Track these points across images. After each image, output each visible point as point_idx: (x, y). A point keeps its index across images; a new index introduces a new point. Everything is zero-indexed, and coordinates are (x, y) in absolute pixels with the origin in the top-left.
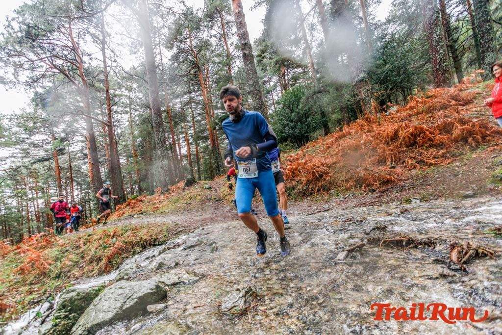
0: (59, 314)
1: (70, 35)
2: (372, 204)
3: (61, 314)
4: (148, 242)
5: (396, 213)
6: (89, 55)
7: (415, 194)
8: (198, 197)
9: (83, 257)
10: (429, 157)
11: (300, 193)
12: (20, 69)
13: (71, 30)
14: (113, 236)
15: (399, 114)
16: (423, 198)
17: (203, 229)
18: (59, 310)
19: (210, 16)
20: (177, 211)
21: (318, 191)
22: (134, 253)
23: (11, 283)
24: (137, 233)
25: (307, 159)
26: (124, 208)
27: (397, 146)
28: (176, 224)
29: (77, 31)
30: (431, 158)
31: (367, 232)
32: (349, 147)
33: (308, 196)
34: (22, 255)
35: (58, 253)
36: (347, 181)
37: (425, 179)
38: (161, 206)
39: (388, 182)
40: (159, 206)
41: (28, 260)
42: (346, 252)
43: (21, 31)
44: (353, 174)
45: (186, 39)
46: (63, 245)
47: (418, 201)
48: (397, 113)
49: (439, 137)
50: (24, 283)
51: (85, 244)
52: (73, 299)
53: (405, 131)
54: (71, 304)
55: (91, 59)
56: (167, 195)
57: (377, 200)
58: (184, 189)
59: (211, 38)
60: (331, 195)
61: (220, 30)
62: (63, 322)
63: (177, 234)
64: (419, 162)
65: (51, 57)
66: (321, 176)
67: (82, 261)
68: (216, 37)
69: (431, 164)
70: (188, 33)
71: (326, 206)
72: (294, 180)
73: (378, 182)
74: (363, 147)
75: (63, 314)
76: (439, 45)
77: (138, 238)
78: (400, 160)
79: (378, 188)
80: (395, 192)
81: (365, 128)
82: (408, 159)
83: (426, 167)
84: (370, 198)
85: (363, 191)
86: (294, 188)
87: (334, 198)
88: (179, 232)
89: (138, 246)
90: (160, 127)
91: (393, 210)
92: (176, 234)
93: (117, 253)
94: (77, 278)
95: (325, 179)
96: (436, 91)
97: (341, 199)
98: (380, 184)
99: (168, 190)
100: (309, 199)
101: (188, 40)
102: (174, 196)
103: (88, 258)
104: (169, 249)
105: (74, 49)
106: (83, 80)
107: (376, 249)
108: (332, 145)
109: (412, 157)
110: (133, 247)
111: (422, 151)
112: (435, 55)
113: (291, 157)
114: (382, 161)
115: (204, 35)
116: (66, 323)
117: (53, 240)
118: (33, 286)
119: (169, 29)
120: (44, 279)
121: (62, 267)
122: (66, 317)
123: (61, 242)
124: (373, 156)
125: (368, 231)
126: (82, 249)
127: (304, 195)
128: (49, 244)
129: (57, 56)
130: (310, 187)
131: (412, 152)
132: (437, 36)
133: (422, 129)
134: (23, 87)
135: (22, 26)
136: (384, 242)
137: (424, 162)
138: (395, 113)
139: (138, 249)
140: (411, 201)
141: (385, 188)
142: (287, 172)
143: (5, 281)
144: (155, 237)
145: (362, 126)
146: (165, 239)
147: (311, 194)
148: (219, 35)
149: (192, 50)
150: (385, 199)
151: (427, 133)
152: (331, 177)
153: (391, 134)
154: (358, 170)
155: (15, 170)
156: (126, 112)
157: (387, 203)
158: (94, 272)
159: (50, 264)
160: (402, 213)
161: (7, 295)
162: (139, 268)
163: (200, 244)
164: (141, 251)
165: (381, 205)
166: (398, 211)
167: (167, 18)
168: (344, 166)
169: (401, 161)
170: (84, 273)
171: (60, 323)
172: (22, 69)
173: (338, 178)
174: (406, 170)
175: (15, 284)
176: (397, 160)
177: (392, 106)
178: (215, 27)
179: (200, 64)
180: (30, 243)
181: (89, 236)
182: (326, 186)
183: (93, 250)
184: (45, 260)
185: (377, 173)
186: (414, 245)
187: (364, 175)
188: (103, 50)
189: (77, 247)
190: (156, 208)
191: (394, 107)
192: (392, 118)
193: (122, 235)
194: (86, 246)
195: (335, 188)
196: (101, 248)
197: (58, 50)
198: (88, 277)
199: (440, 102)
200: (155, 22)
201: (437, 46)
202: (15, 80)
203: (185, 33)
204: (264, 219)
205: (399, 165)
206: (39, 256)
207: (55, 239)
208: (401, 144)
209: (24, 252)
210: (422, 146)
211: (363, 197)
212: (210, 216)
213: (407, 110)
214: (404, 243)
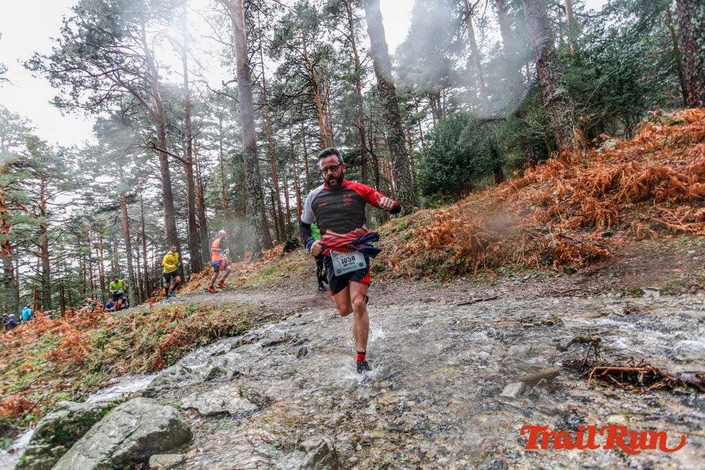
0: (33, 447)
1: (143, 40)
2: (569, 293)
3: (37, 446)
4: (219, 330)
5: (617, 312)
6: (167, 68)
7: (650, 282)
8: (301, 268)
9: (132, 345)
10: (676, 220)
11: (450, 269)
12: (81, 87)
13: (144, 34)
14: (174, 318)
15: (619, 151)
16: (667, 289)
17: (300, 316)
18: (34, 439)
19: (333, 10)
20: (268, 287)
21: (480, 267)
22: (198, 345)
23: (42, 373)
24: (206, 317)
25: (465, 217)
26: (200, 278)
27: (616, 200)
28: (262, 305)
29: (152, 35)
30: (679, 221)
31: (562, 345)
32: (534, 202)
33: (463, 274)
34: (61, 334)
35: (101, 336)
36: (527, 254)
37: (670, 257)
38: (249, 277)
39: (597, 258)
40: (245, 278)
41: (65, 342)
42: (519, 384)
43: (80, 36)
44: (539, 243)
45: (299, 44)
46: (110, 326)
47: (657, 295)
48: (616, 148)
49: (697, 186)
50: (55, 373)
51: (137, 325)
52: (60, 422)
53: (633, 176)
54: (56, 430)
55: (170, 73)
56: (258, 263)
57: (578, 287)
58: (283, 255)
59: (333, 42)
60: (500, 274)
61: (346, 31)
62: (37, 461)
63: (263, 320)
64: (656, 228)
65: (117, 70)
66: (485, 245)
67: (130, 349)
68: (340, 41)
69: (680, 232)
70: (302, 35)
71: (491, 292)
72: (442, 249)
73: (580, 257)
74: (557, 202)
75: (38, 448)
76: (701, 36)
77: (206, 324)
78: (621, 222)
79: (581, 267)
80: (611, 275)
81: (561, 171)
82: (635, 221)
83: (670, 236)
84: (565, 282)
85: (554, 270)
86: (441, 261)
87: (505, 281)
88: (265, 318)
89: (204, 335)
90: (253, 166)
91: (609, 307)
92: (260, 320)
93: (175, 343)
94: (120, 375)
95: (491, 250)
96: (691, 113)
97: (516, 282)
98: (584, 261)
99: (261, 255)
100: (464, 278)
101: (302, 46)
102: (267, 265)
103: (138, 346)
104: (244, 343)
105: (148, 60)
106: (157, 101)
107: (581, 384)
108: (506, 197)
109: (644, 219)
110: (197, 336)
111: (662, 209)
112: (692, 54)
113: (441, 213)
114: (588, 224)
115: (324, 37)
116: (43, 461)
117: (99, 317)
118: (66, 380)
119: (275, 30)
120: (81, 371)
121: (103, 357)
122: (45, 451)
123: (110, 320)
124: (573, 215)
125: (564, 344)
126: (132, 333)
127: (457, 273)
128: (94, 323)
129: (126, 70)
130: (467, 260)
131: (644, 211)
132: (698, 21)
133: (664, 172)
134: (83, 110)
135: (83, 28)
136: (598, 371)
137: (667, 228)
138: (612, 149)
139: (204, 340)
140: (642, 293)
141: (593, 267)
142: (433, 235)
143: (34, 369)
144: (230, 323)
145: (557, 168)
146: (245, 327)
147: (468, 271)
148: (344, 38)
149: (306, 60)
150: (593, 286)
151: (675, 178)
152: (501, 246)
153: (605, 181)
154: (547, 237)
155: (75, 221)
156: (216, 147)
157: (597, 293)
158: (143, 368)
159: (90, 351)
160: (628, 313)
161: (33, 389)
162: (184, 374)
163: (286, 341)
164: (208, 343)
165: (585, 297)
166: (619, 310)
167: (273, 14)
168: (524, 230)
169: (624, 225)
170: (130, 368)
171: (31, 461)
172: (83, 88)
173: (513, 248)
174: (631, 240)
175: (46, 374)
176: (615, 223)
177: (606, 139)
178: (340, 27)
179: (317, 80)
180: (72, 319)
181: (145, 314)
182: (492, 259)
183: (145, 335)
184: (85, 344)
185: (580, 242)
186: (662, 384)
187: (557, 245)
188: (184, 59)
189: (128, 329)
190: (242, 280)
191: (612, 140)
192: (608, 157)
193: (186, 317)
194: (138, 330)
195: (507, 263)
196: (156, 333)
197: (127, 60)
198: (133, 374)
199: (698, 130)
200: (257, 20)
201: (695, 39)
202: (73, 102)
203: (298, 36)
204: (391, 306)
205: (619, 232)
206: (78, 339)
207: (103, 317)
208: (623, 197)
209: (64, 331)
210: (664, 200)
211: (554, 281)
212: (313, 296)
213: (634, 144)
214: (641, 378)
